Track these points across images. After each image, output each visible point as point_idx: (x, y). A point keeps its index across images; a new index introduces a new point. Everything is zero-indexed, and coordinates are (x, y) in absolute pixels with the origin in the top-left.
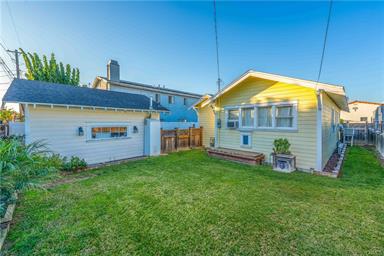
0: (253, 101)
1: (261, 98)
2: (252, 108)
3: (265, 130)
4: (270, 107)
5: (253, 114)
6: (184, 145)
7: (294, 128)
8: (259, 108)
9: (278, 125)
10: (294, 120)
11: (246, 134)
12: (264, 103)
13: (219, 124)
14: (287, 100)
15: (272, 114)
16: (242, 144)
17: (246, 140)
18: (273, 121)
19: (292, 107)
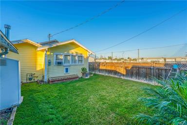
0: (70, 52)
1: (73, 51)
2: (69, 56)
4: (76, 56)
5: (69, 58)
7: (83, 64)
8: (72, 56)
9: (78, 63)
10: (83, 61)
11: (67, 67)
12: (75, 54)
13: (49, 63)
14: (81, 54)
15: (77, 58)
16: (65, 73)
17: (67, 70)
18: (77, 61)
19: (82, 57)
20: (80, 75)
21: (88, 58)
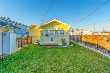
0: (54, 28)
1: (56, 27)
2: (54, 30)
3: (58, 37)
4: (58, 30)
5: (54, 32)
6: (25, 44)
7: (64, 36)
8: (55, 30)
9: (60, 35)
10: (64, 34)
11: (52, 38)
12: (57, 29)
13: (42, 35)
14: (63, 29)
15: (59, 32)
16: (51, 41)
17: (52, 40)
18: (59, 34)
19: (63, 30)
20: (61, 44)
21: (69, 31)
